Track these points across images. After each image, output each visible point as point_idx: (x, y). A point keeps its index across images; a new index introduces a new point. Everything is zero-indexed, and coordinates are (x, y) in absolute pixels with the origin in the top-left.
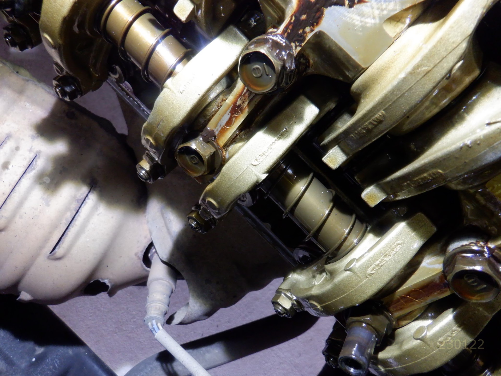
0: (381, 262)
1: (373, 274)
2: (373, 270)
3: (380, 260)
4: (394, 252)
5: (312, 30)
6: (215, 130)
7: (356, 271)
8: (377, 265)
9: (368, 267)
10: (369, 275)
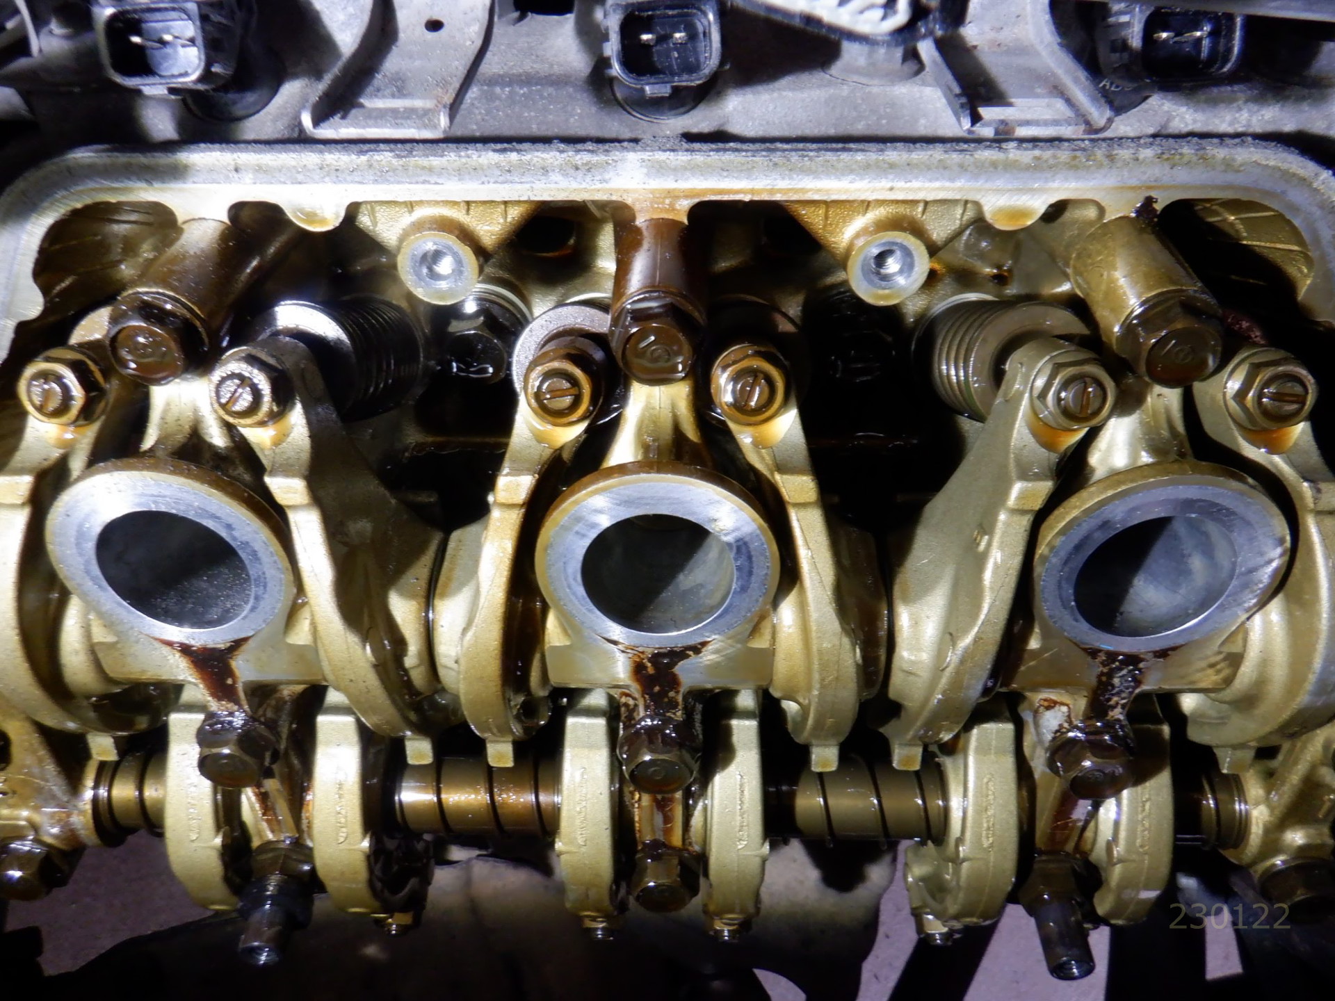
0: (988, 822)
1: (992, 843)
2: (988, 838)
3: (985, 820)
4: (991, 797)
5: (677, 692)
6: (657, 837)
7: (971, 856)
8: (988, 829)
9: (980, 839)
10: (990, 847)
